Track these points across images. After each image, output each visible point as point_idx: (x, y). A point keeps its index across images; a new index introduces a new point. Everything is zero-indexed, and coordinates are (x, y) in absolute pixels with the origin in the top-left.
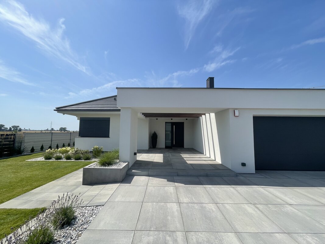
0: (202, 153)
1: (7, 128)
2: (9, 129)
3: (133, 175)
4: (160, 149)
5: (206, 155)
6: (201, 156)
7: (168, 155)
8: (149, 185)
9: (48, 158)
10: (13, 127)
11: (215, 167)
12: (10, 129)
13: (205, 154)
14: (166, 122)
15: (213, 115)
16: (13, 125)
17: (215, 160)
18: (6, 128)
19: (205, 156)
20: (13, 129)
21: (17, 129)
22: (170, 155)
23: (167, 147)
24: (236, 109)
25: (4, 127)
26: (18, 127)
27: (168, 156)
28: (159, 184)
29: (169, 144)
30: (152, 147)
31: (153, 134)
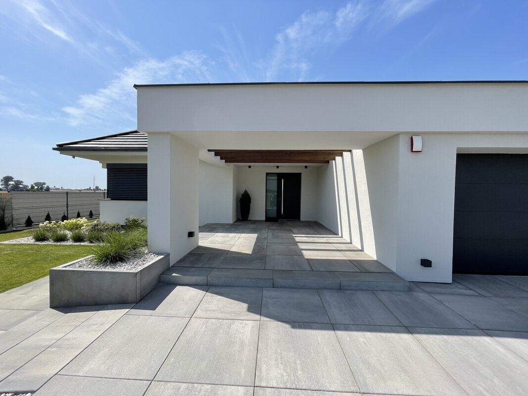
0: (334, 233)
1: (27, 186)
2: (30, 187)
3: (173, 284)
4: (255, 222)
5: (342, 237)
6: (333, 239)
7: (265, 235)
8: (199, 313)
9: (41, 238)
10: (37, 184)
11: (360, 268)
12: (33, 187)
13: (340, 235)
14: (267, 173)
15: (358, 154)
16: (37, 182)
17: (362, 250)
18: (25, 185)
19: (340, 240)
20: (36, 187)
21: (42, 188)
22: (270, 234)
23: (269, 219)
24: (417, 134)
25: (23, 185)
26: (44, 184)
27: (265, 238)
28: (222, 312)
29: (273, 214)
30: (241, 219)
31: (242, 195)
